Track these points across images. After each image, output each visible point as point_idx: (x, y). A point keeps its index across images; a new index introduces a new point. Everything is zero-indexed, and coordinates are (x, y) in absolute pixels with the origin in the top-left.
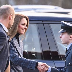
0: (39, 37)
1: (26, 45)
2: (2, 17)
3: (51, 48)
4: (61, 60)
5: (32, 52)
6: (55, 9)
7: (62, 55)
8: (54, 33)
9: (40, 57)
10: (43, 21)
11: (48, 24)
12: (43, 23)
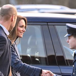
0: (43, 40)
1: (29, 49)
2: (3, 18)
3: (57, 52)
4: (68, 65)
5: (35, 56)
6: (61, 9)
7: (69, 60)
8: (59, 35)
9: (45, 62)
10: (47, 22)
11: (53, 26)
12: (48, 25)
